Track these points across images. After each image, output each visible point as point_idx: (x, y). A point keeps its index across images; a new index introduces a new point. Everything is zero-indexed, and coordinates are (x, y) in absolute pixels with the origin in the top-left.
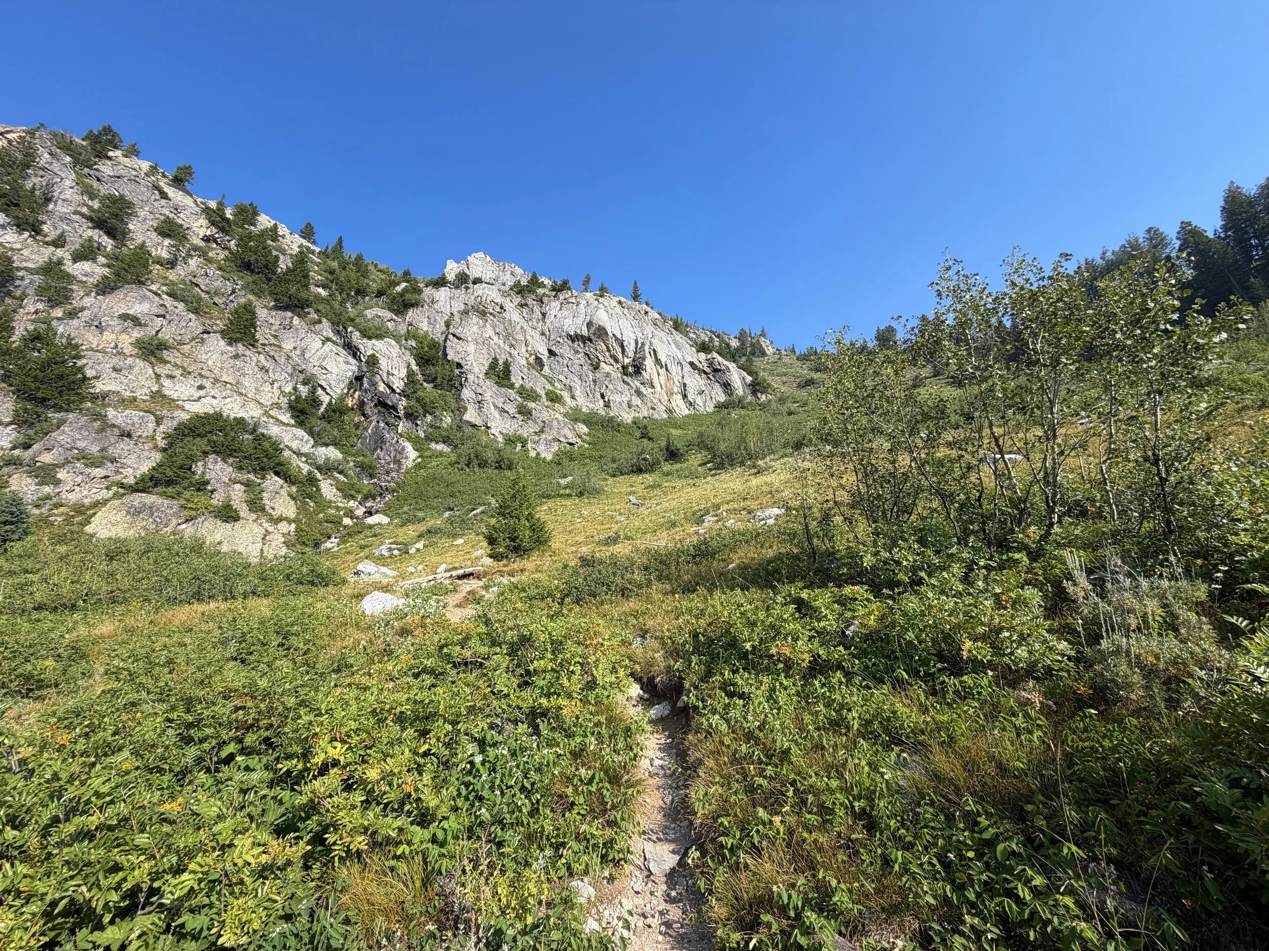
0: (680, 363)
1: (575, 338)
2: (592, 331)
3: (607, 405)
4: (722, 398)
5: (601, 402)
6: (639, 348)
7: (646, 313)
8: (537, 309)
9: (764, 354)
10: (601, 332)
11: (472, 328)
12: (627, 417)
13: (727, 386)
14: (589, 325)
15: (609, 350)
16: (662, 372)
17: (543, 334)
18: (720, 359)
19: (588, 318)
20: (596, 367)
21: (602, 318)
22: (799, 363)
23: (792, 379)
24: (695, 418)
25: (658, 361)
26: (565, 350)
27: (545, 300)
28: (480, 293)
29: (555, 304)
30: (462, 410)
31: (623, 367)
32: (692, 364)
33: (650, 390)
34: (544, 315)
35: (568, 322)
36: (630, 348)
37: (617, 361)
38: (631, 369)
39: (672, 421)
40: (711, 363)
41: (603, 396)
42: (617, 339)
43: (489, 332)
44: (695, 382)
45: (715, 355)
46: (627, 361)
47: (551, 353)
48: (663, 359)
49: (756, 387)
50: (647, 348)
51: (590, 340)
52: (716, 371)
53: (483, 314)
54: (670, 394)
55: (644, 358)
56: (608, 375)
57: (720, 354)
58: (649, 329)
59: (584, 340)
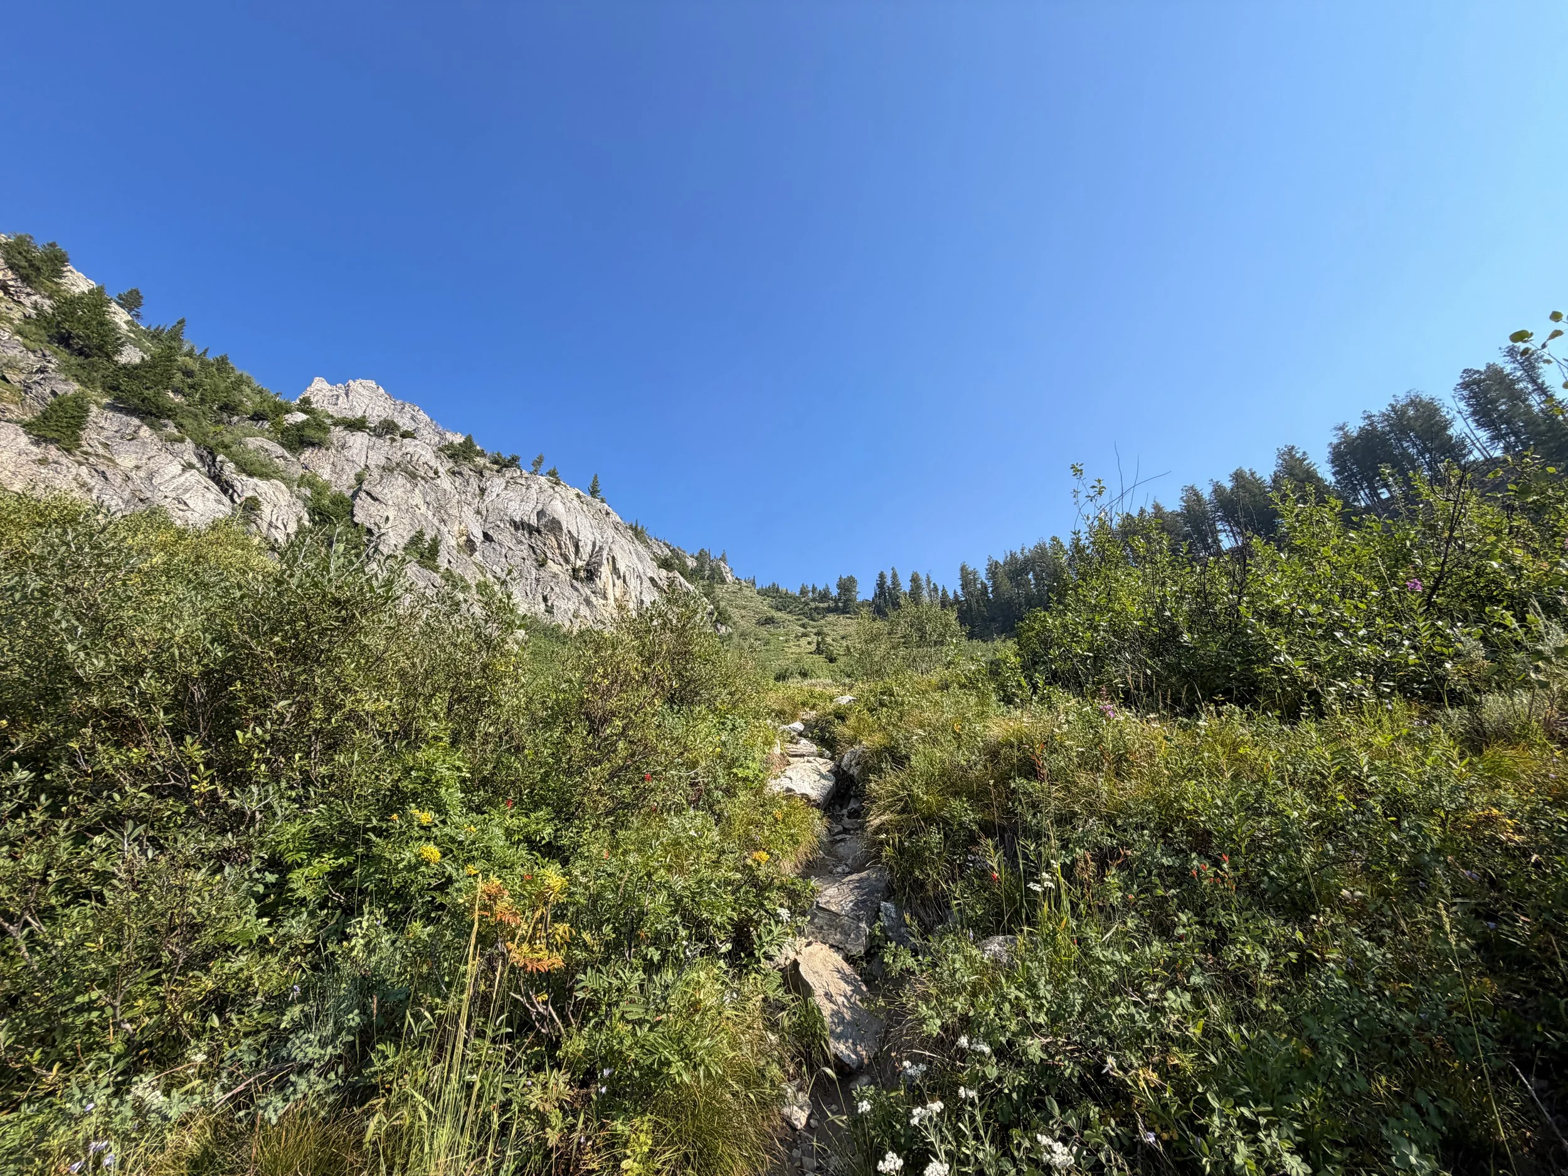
0: (639, 577)
1: (517, 526)
2: (544, 521)
3: (549, 610)
5: (542, 606)
6: (596, 551)
7: (608, 514)
8: (474, 482)
9: (723, 581)
10: (555, 526)
11: (396, 489)
12: (571, 627)
14: (541, 514)
15: (560, 547)
16: (619, 583)
17: (478, 512)
18: (682, 579)
19: (540, 507)
20: (542, 564)
21: (558, 509)
22: (760, 598)
23: (752, 614)
25: (615, 570)
26: (506, 537)
27: (487, 473)
28: (410, 450)
29: (499, 481)
31: (574, 570)
32: (652, 579)
33: (602, 601)
34: (483, 491)
35: (513, 505)
36: (586, 550)
37: (567, 561)
38: (582, 574)
40: (671, 582)
41: (545, 599)
42: (572, 537)
43: (417, 499)
45: (677, 574)
46: (579, 563)
47: (487, 537)
48: (622, 568)
49: (717, 616)
50: (605, 553)
51: (539, 532)
52: (676, 591)
53: (413, 476)
54: (624, 609)
55: (600, 564)
56: (555, 576)
57: (682, 575)
58: (610, 532)
59: (531, 530)
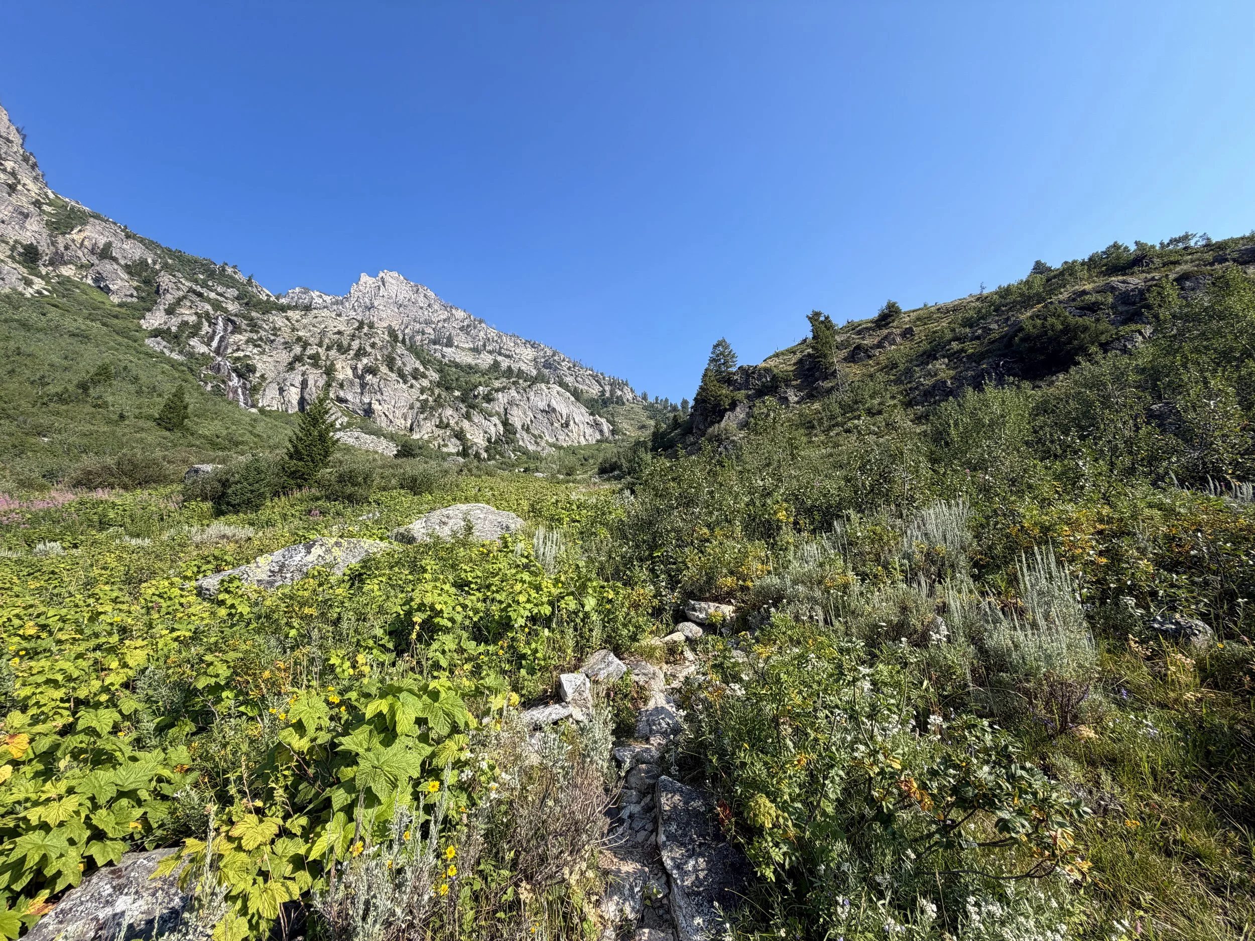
0: (583, 422)
1: (543, 411)
2: (550, 409)
3: (557, 440)
4: (599, 437)
6: (568, 417)
8: (524, 395)
9: (623, 404)
10: (554, 410)
12: (565, 445)
13: (601, 432)
14: (549, 406)
15: (556, 417)
16: (576, 426)
17: (529, 408)
18: (599, 419)
19: (547, 402)
20: (552, 424)
21: (554, 404)
22: (641, 412)
24: (588, 446)
25: (574, 422)
26: (539, 416)
27: (527, 390)
29: (532, 393)
30: (518, 441)
31: (562, 424)
32: (588, 422)
33: (572, 434)
34: (528, 399)
35: (539, 403)
36: (565, 417)
37: (559, 421)
38: (565, 425)
39: (580, 447)
40: (595, 421)
41: (556, 436)
42: (559, 413)
43: (520, 413)
44: (589, 431)
46: (563, 421)
47: (535, 417)
48: (577, 421)
49: (613, 432)
50: (571, 417)
52: (597, 424)
54: (579, 436)
55: (570, 421)
56: (557, 427)
57: (599, 416)
58: (571, 407)
59: (547, 412)
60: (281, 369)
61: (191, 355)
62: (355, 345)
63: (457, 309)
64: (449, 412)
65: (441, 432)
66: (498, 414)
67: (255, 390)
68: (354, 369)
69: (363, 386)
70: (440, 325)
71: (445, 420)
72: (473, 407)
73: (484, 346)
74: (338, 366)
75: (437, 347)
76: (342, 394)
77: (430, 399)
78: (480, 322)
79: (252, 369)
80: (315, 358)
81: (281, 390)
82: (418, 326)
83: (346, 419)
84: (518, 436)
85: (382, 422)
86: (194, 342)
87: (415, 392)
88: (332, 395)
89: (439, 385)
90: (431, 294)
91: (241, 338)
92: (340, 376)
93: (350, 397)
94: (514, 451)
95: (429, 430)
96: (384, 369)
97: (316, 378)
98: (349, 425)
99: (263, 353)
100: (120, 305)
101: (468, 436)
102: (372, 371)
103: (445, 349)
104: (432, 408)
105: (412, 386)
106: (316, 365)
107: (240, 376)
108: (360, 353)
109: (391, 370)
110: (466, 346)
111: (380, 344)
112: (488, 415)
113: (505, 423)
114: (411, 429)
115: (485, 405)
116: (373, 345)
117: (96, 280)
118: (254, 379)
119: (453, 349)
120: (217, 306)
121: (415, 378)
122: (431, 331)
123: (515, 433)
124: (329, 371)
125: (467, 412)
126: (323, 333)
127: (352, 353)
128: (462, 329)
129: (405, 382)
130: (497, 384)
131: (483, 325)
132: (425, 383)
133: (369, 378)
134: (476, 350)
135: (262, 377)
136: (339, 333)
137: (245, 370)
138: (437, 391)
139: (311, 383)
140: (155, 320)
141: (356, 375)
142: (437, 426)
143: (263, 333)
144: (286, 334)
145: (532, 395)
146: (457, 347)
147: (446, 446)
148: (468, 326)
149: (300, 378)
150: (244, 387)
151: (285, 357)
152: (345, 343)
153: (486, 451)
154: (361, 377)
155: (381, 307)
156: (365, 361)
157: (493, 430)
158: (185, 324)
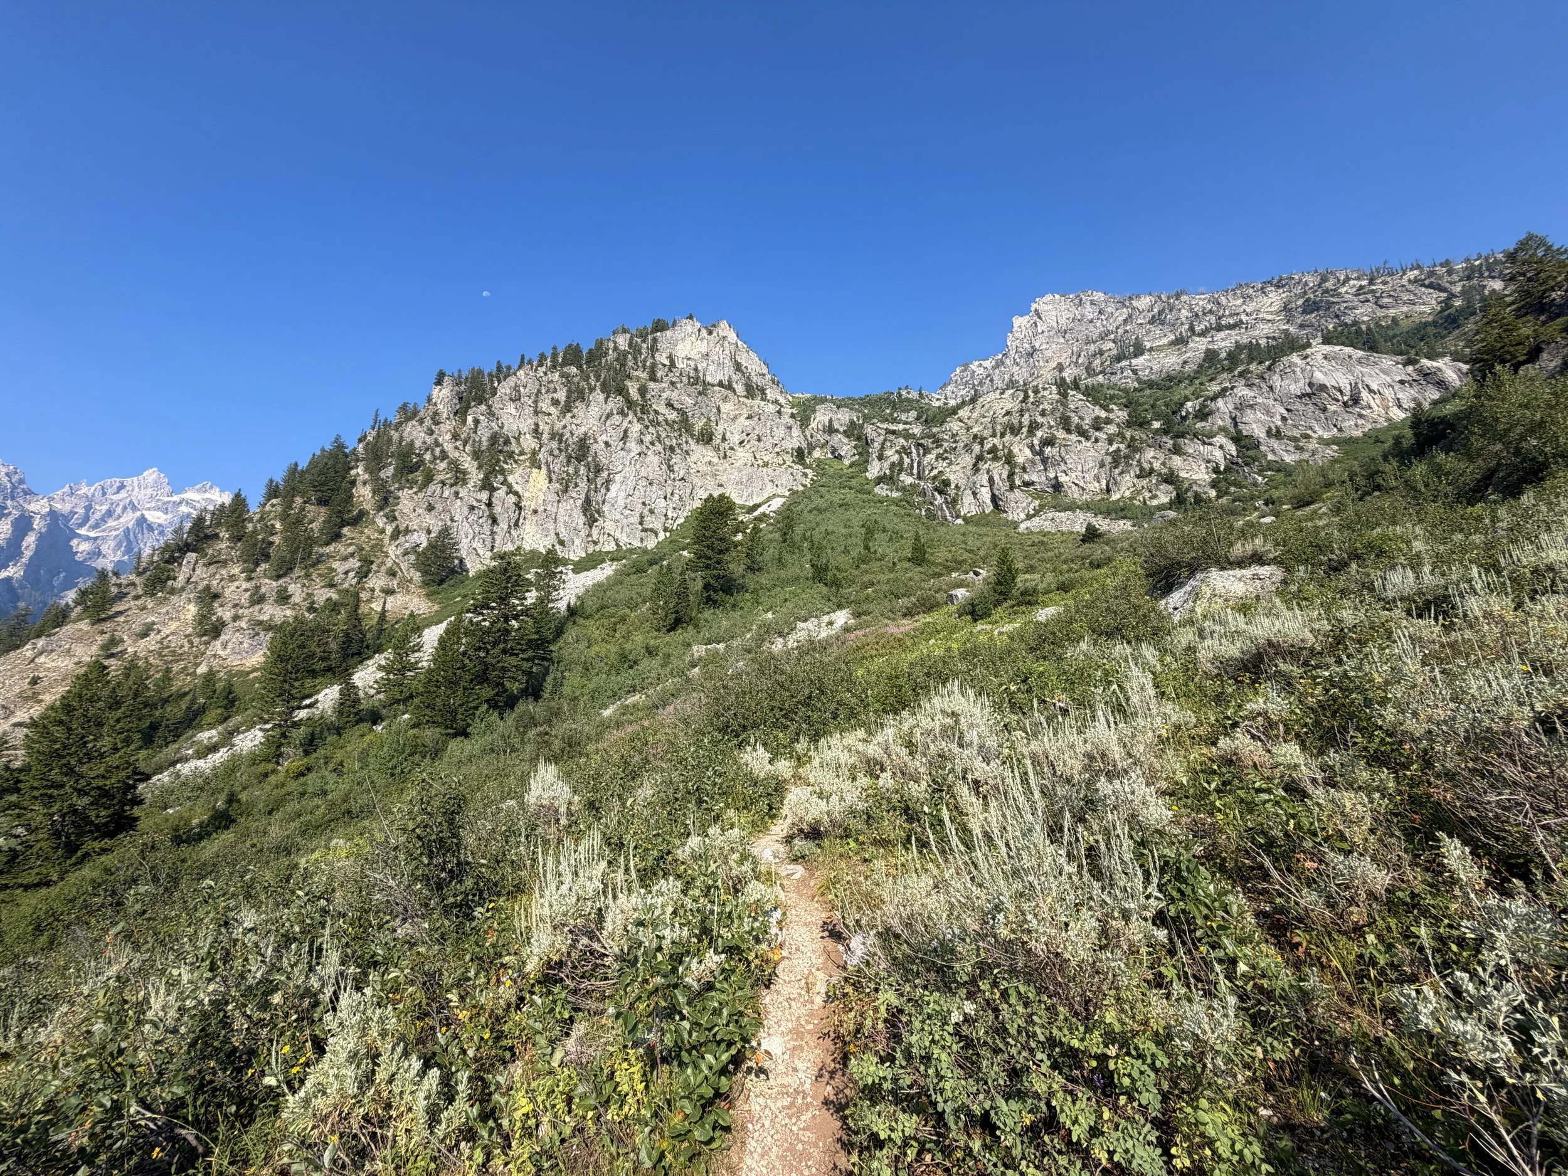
0: (1391, 385)
1: (1301, 396)
2: (1314, 387)
3: (1340, 430)
5: (1336, 429)
6: (1354, 387)
8: (1263, 385)
10: (1323, 388)
11: (1249, 416)
12: (1358, 433)
13: (1441, 383)
14: (1311, 385)
15: (1330, 396)
16: (1377, 396)
17: (1276, 400)
18: (1429, 362)
19: (1308, 382)
20: (1325, 410)
21: (1319, 377)
24: (1413, 418)
25: (1371, 391)
26: (1298, 406)
27: (1266, 376)
29: (1276, 377)
30: (1265, 456)
31: (1344, 403)
32: (1401, 380)
33: (1369, 411)
34: (1271, 388)
35: (1293, 387)
36: (1347, 390)
37: (1338, 401)
38: (1350, 403)
39: (1393, 426)
40: (1420, 371)
41: (1335, 426)
42: (1335, 388)
43: (1259, 415)
44: (1410, 393)
45: (1424, 361)
46: (1346, 398)
47: (1288, 410)
48: (1375, 387)
50: (1359, 384)
51: (1314, 394)
52: (1426, 375)
53: (1251, 406)
54: (1387, 408)
55: (1359, 393)
56: (1335, 412)
58: (1358, 370)
59: (1309, 395)
60: (969, 473)
61: (904, 489)
62: (1026, 420)
63: (1138, 297)
64: (1150, 453)
65: (1145, 482)
66: (1223, 429)
67: (954, 501)
68: (1031, 447)
69: (1044, 461)
70: (1120, 331)
71: (1146, 466)
72: (1182, 435)
73: (1192, 328)
74: (1016, 451)
75: (1124, 363)
76: (1026, 477)
77: (1122, 446)
78: (1178, 296)
79: (947, 483)
80: (994, 450)
81: (975, 494)
82: (1092, 348)
83: (1037, 503)
84: (1263, 448)
85: (1074, 494)
86: (903, 477)
87: (1103, 445)
88: (1018, 482)
89: (1129, 424)
90: (1099, 296)
91: (930, 457)
92: (1020, 460)
93: (1035, 478)
94: (1260, 473)
95: (1130, 484)
96: (1061, 434)
97: (999, 471)
98: (1042, 507)
99: (950, 464)
100: (851, 466)
101: (1183, 474)
102: (1049, 442)
103: (1134, 362)
104: (1126, 457)
105: (1097, 440)
106: (996, 458)
107: (941, 493)
108: (1033, 427)
109: (1069, 431)
110: (1165, 341)
111: (1048, 407)
112: (1205, 438)
113: (1237, 439)
114: (1108, 490)
115: (1199, 425)
116: (1043, 413)
117: (833, 453)
118: (952, 491)
119: (1146, 356)
120: (907, 436)
121: (1098, 429)
122: (1111, 345)
123: (1257, 446)
124: (1009, 459)
125: (1174, 445)
126: (994, 420)
127: (1025, 430)
128: (1152, 321)
129: (1088, 439)
130: (1214, 388)
131: (1184, 298)
132: (1112, 429)
133: (1048, 450)
134: (1180, 341)
135: (957, 487)
136: (1008, 413)
137: (943, 486)
138: (1128, 434)
139: (996, 478)
140: (874, 470)
141: (1034, 453)
142: (1138, 477)
143: (946, 445)
144: (964, 438)
145: (1276, 380)
146: (1151, 349)
147: (1154, 497)
148: (1160, 313)
149: (986, 477)
150: (946, 502)
151: (968, 460)
152: (1016, 422)
153: (1213, 487)
154: (1041, 453)
155: (1044, 347)
156: (1039, 434)
157: (1218, 455)
158: (893, 464)
